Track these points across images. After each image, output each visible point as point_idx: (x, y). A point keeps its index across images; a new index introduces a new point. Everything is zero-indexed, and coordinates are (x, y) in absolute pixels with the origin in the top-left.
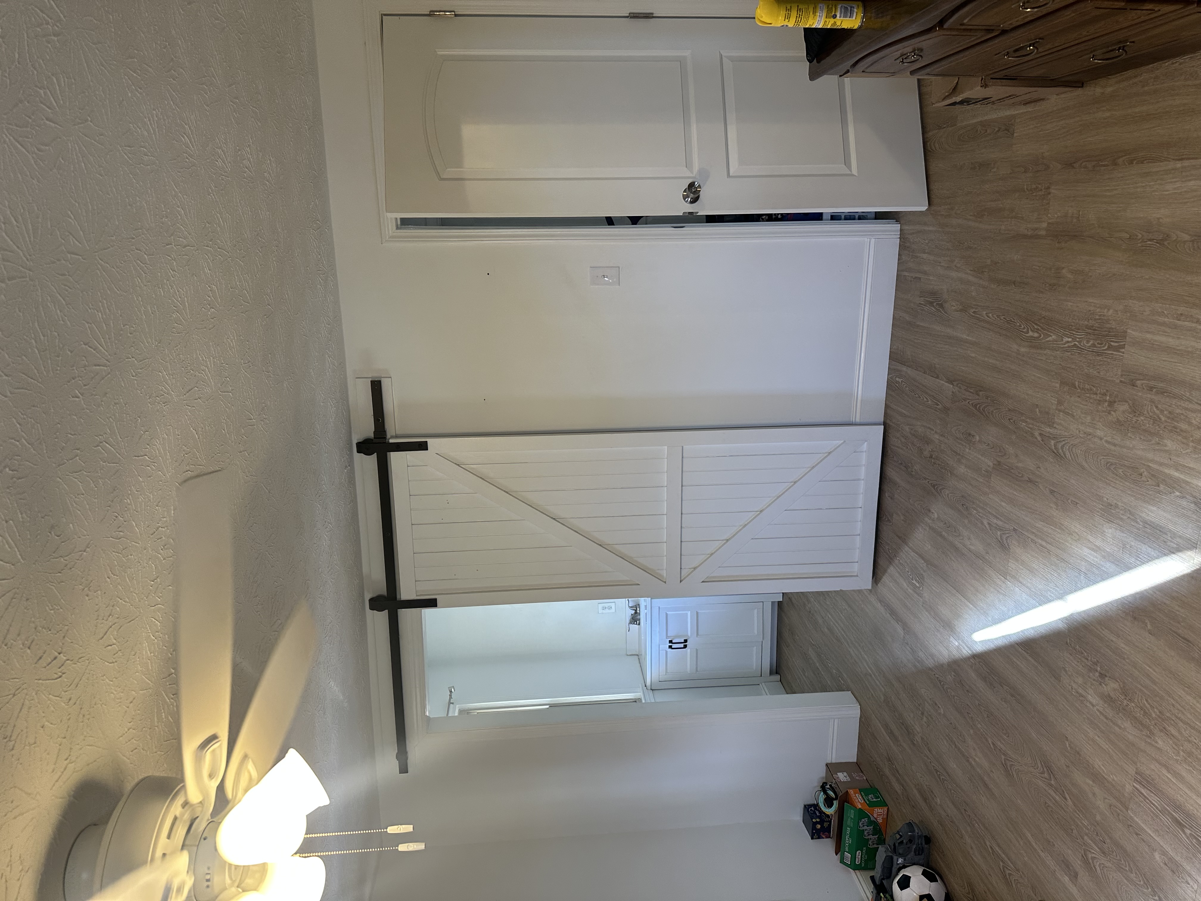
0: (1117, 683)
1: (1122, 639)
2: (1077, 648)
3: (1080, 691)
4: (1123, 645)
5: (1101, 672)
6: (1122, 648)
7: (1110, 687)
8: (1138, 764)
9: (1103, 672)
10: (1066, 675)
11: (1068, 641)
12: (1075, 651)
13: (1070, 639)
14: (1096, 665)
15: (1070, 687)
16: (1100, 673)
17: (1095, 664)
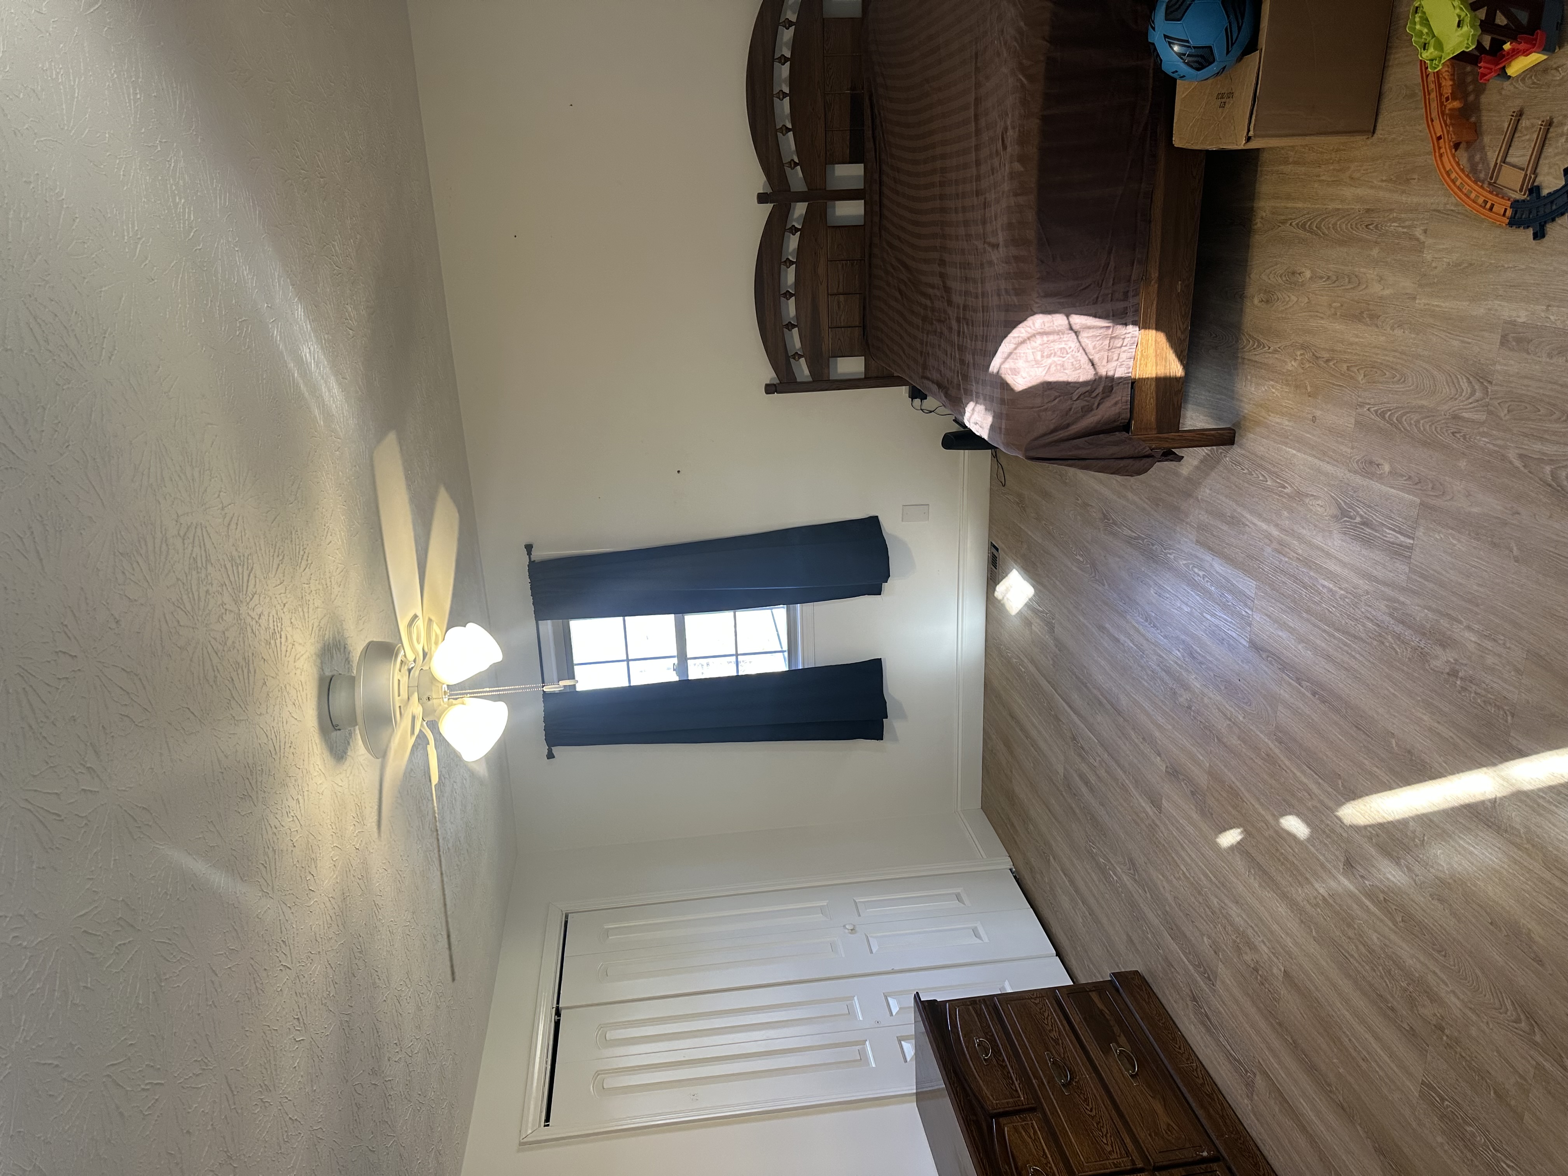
0: (1432, 666)
1: (1426, 726)
2: (1493, 709)
3: (1489, 644)
4: (1425, 718)
5: (1454, 679)
6: (1425, 714)
7: (1442, 659)
8: (1407, 570)
9: (1452, 679)
10: (1515, 663)
11: (1509, 718)
12: (1498, 703)
13: (1507, 721)
14: (1462, 687)
15: (1508, 645)
16: (1457, 677)
17: (1464, 689)
